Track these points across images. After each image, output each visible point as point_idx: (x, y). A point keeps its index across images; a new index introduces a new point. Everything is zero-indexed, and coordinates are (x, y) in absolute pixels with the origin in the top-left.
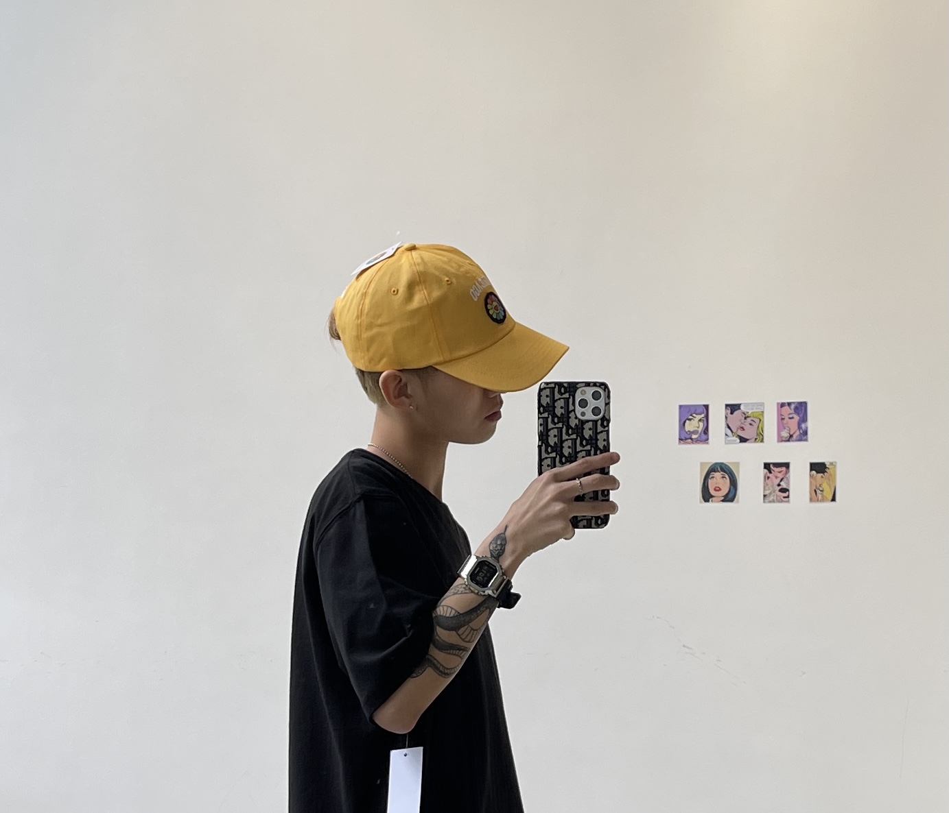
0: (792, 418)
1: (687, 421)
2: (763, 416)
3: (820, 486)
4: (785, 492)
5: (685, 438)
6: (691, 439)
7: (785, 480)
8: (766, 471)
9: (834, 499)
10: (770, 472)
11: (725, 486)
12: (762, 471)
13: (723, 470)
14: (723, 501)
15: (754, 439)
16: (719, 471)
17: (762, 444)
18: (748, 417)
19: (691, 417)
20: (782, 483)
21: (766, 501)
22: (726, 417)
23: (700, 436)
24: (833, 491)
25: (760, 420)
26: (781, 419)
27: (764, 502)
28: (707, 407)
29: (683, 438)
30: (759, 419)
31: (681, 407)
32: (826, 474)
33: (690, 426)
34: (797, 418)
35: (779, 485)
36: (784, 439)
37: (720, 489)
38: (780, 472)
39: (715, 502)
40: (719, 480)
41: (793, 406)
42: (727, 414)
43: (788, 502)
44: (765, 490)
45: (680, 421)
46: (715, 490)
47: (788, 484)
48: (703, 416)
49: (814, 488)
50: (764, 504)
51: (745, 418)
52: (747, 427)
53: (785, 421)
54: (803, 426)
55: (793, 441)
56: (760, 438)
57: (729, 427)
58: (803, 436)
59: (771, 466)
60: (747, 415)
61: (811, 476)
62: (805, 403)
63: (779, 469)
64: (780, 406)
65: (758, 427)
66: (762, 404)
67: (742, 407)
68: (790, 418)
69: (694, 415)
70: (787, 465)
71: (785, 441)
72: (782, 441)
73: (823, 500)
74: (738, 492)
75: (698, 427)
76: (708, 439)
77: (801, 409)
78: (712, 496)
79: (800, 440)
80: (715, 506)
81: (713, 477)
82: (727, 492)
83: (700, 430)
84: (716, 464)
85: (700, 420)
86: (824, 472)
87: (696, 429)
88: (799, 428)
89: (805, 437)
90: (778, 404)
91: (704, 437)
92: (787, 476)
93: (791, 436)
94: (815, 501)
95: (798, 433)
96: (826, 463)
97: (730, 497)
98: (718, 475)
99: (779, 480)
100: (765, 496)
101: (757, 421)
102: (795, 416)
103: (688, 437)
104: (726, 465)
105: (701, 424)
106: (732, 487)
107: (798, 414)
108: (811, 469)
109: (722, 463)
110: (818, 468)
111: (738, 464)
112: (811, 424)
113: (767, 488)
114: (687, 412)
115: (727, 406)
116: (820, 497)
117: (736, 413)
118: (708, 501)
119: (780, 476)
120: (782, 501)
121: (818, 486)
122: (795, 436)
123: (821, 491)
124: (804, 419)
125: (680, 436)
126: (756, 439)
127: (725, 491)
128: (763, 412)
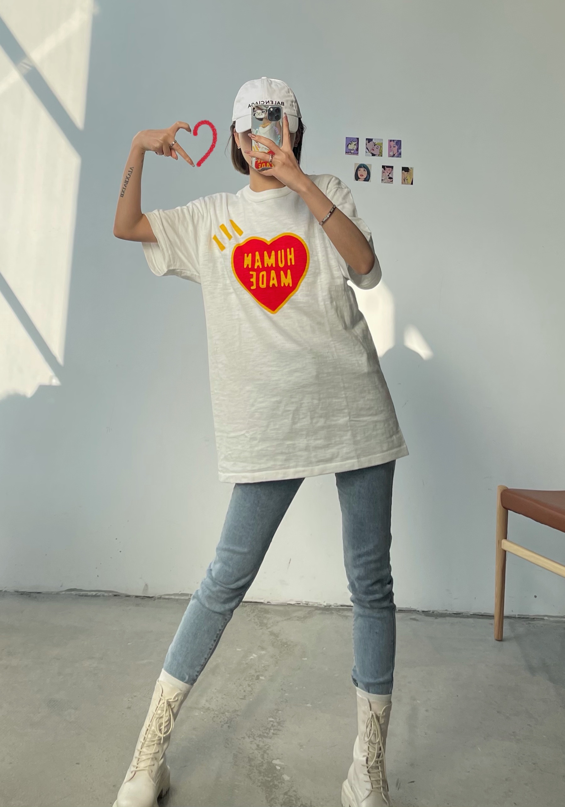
1: (349, 145)
2: (382, 145)
3: (406, 177)
4: (391, 179)
5: (348, 152)
6: (351, 153)
7: (391, 173)
8: (383, 169)
9: (412, 184)
10: (385, 170)
11: (365, 174)
12: (381, 169)
13: (364, 167)
14: (364, 181)
15: (378, 155)
16: (362, 168)
17: (381, 157)
18: (376, 145)
19: (351, 143)
20: (390, 175)
21: (383, 182)
22: (366, 144)
23: (355, 151)
24: (412, 180)
26: (390, 147)
28: (358, 139)
29: (347, 152)
31: (346, 138)
32: (409, 172)
33: (350, 147)
34: (397, 147)
35: (388, 176)
37: (363, 176)
38: (389, 170)
39: (361, 181)
40: (362, 172)
41: (395, 142)
43: (392, 183)
44: (382, 177)
45: (346, 144)
46: (361, 175)
47: (392, 175)
48: (356, 143)
49: (403, 178)
50: (382, 184)
51: (375, 145)
52: (375, 149)
53: (392, 148)
54: (399, 150)
55: (395, 157)
56: (381, 155)
57: (367, 149)
58: (399, 155)
59: (385, 167)
60: (375, 144)
61: (402, 173)
62: (401, 141)
63: (389, 169)
65: (380, 150)
66: (382, 140)
67: (373, 140)
68: (394, 147)
69: (352, 142)
70: (392, 167)
71: (391, 157)
73: (407, 184)
74: (370, 178)
76: (358, 153)
77: (399, 143)
78: (359, 178)
79: (398, 157)
80: (361, 183)
81: (360, 170)
82: (366, 177)
83: (355, 149)
84: (361, 164)
85: (355, 145)
87: (353, 148)
88: (398, 151)
89: (400, 156)
90: (389, 140)
91: (356, 152)
93: (394, 155)
94: (404, 184)
95: (397, 154)
96: (409, 168)
97: (367, 179)
98: (362, 169)
99: (388, 174)
100: (382, 180)
101: (380, 147)
102: (396, 146)
103: (350, 151)
104: (366, 165)
105: (355, 146)
106: (368, 175)
107: (397, 145)
108: (402, 170)
109: (364, 165)
110: (405, 169)
111: (371, 165)
112: (403, 150)
113: (383, 177)
114: (349, 141)
115: (367, 139)
116: (406, 182)
117: (370, 142)
118: (358, 180)
119: (389, 172)
120: (390, 183)
121: (405, 177)
122: (396, 155)
123: (407, 180)
124: (400, 148)
125: (346, 150)
126: (379, 155)
127: (365, 176)
128: (382, 143)
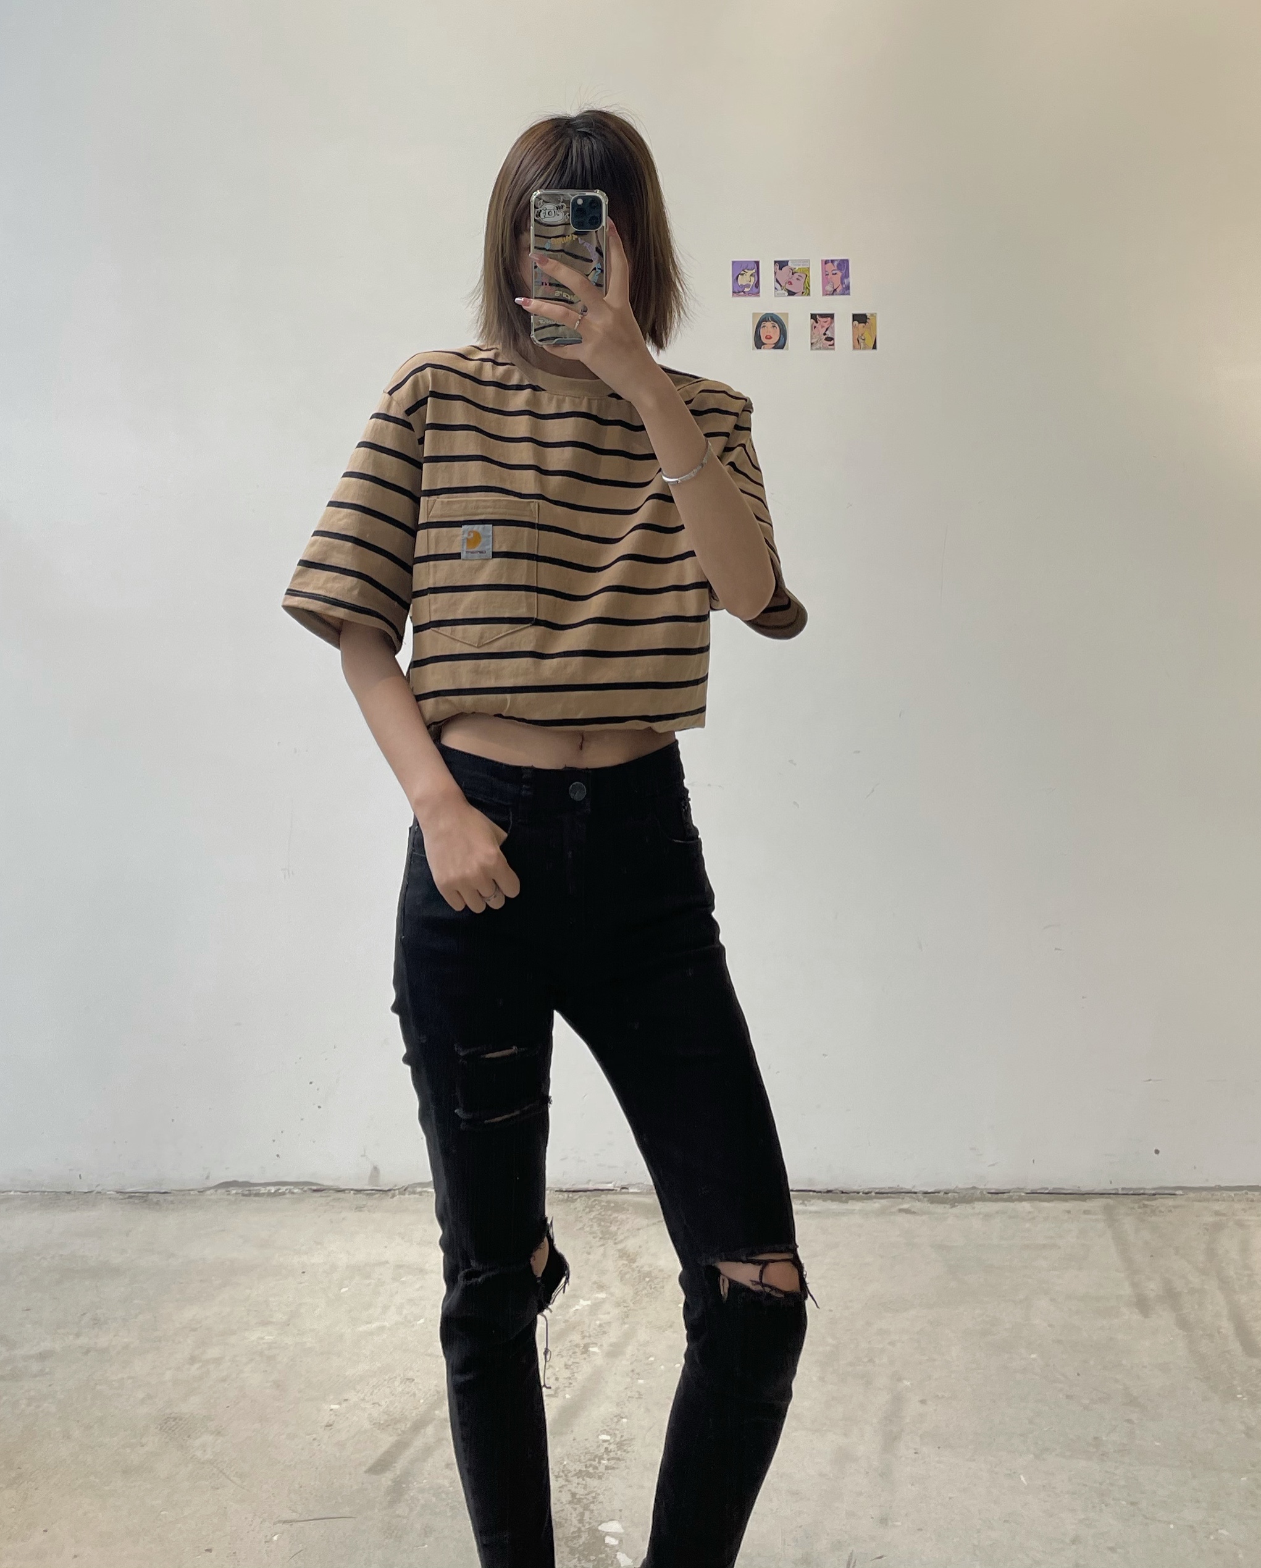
0: (836, 274)
1: (740, 276)
2: (809, 271)
3: (862, 335)
4: (830, 341)
5: (738, 291)
6: (744, 292)
7: (830, 329)
8: (812, 321)
9: (875, 347)
10: (817, 322)
11: (776, 335)
12: (809, 321)
13: (773, 320)
14: (774, 348)
15: (801, 293)
16: (770, 321)
17: (808, 297)
18: (795, 272)
19: (743, 272)
20: (827, 332)
21: (813, 348)
22: (775, 273)
23: (752, 290)
24: (874, 341)
25: (807, 276)
26: (825, 275)
27: (811, 349)
28: (757, 263)
29: (736, 291)
30: (806, 274)
31: (733, 262)
32: (867, 324)
33: (742, 280)
34: (839, 274)
35: (825, 334)
36: (828, 293)
38: (826, 322)
39: (766, 349)
40: (769, 329)
41: (836, 263)
42: (775, 269)
43: (834, 349)
44: (811, 339)
45: (733, 277)
46: (766, 338)
47: (833, 333)
48: (754, 271)
49: (857, 337)
51: (793, 274)
52: (794, 281)
53: (829, 277)
54: (845, 281)
55: (836, 294)
56: (806, 291)
57: (778, 281)
58: (846, 290)
59: (817, 316)
60: (794, 270)
61: (854, 326)
62: (847, 261)
63: (825, 319)
64: (824, 263)
65: (805, 282)
66: (808, 261)
67: (789, 264)
68: (833, 274)
69: (746, 270)
70: (832, 316)
71: (829, 295)
72: (826, 295)
73: (865, 348)
74: (787, 340)
75: (750, 281)
76: (759, 293)
77: (843, 265)
78: (764, 344)
79: (843, 294)
80: (767, 353)
81: (764, 326)
82: (777, 339)
83: (752, 283)
84: (768, 314)
85: (751, 275)
86: (865, 322)
87: (749, 283)
88: (842, 283)
89: (846, 292)
90: (822, 261)
91: (757, 290)
92: (832, 325)
93: (835, 290)
94: (858, 349)
95: (841, 288)
96: (867, 315)
97: (780, 345)
98: (769, 324)
99: (825, 329)
100: (812, 344)
101: (804, 276)
102: (838, 272)
103: (741, 290)
104: (776, 316)
105: (753, 279)
106: (782, 336)
107: (841, 271)
108: (853, 320)
109: (773, 314)
110: (860, 318)
111: (787, 315)
112: (853, 280)
113: (814, 336)
114: (739, 268)
115: (775, 262)
116: (862, 344)
117: (783, 269)
118: (760, 348)
119: (826, 326)
120: (828, 349)
121: (860, 335)
122: (838, 290)
123: (864, 340)
124: (846, 275)
125: (733, 289)
126: (803, 293)
127: (775, 339)
128: (809, 268)
